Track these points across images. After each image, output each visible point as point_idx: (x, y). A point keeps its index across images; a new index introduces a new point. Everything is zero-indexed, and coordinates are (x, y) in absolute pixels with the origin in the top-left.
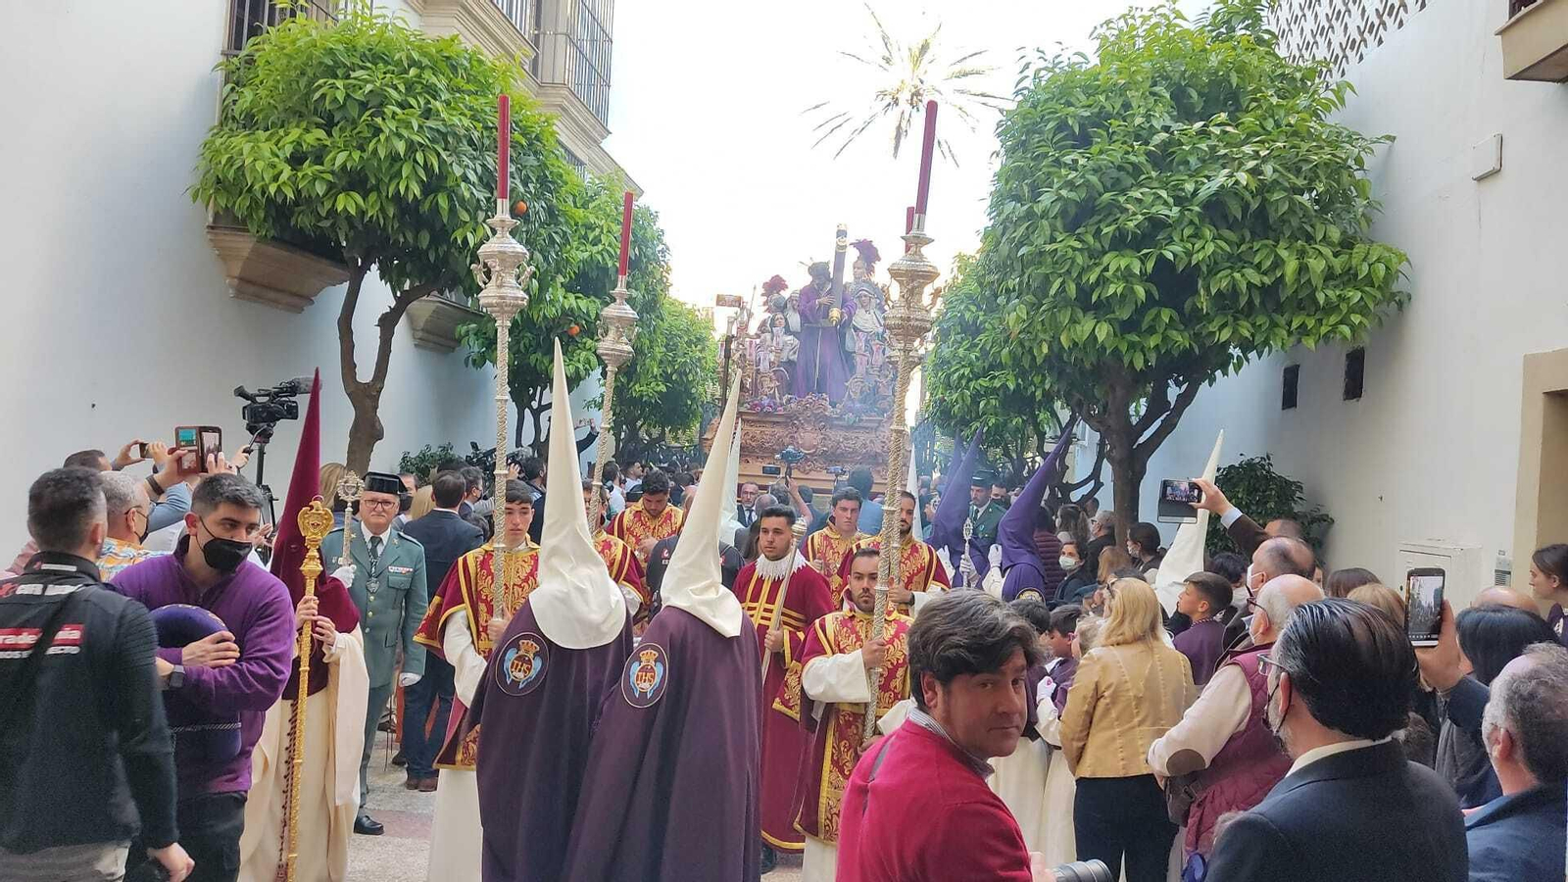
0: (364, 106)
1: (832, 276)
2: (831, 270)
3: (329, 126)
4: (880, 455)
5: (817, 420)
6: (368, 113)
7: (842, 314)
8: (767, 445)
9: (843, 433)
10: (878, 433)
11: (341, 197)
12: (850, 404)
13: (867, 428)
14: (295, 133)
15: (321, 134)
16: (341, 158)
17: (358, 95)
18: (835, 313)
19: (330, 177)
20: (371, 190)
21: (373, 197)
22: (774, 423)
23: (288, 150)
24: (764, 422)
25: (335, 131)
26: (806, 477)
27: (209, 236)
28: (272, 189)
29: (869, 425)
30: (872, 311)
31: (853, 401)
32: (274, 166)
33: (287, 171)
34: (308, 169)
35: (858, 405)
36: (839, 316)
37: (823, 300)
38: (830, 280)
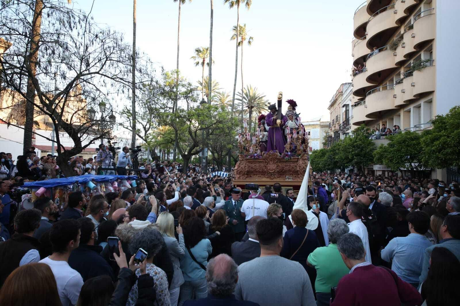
1: (277, 109)
2: (277, 107)
4: (299, 171)
5: (274, 160)
7: (281, 122)
8: (257, 170)
9: (285, 164)
10: (298, 163)
12: (286, 153)
13: (293, 161)
18: (279, 121)
22: (259, 162)
24: (256, 162)
26: (272, 181)
29: (294, 160)
30: (294, 121)
31: (288, 152)
35: (289, 153)
36: (280, 122)
37: (275, 117)
38: (276, 111)
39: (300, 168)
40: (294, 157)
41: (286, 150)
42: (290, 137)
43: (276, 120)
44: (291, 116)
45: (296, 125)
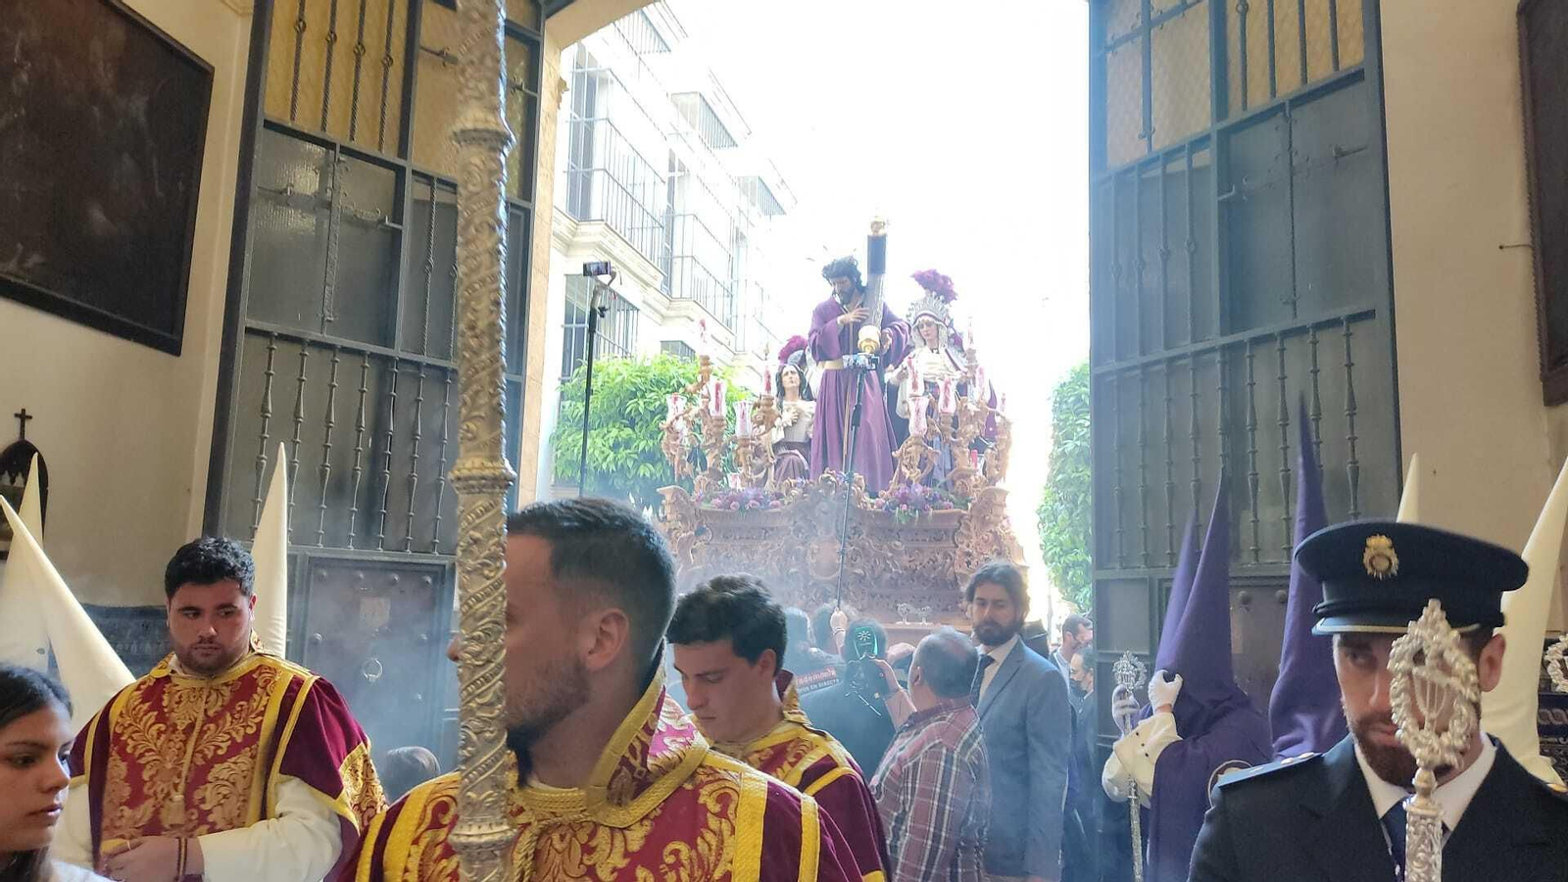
0: (653, 414)
1: (864, 282)
3: (632, 425)
6: (657, 418)
7: (881, 337)
11: (642, 466)
12: (903, 489)
14: (614, 432)
15: (629, 431)
16: (642, 445)
17: (651, 408)
18: (869, 334)
19: (636, 457)
20: (657, 462)
21: (659, 465)
23: (611, 442)
25: (637, 428)
27: (552, 492)
28: (604, 466)
31: (909, 483)
32: (603, 452)
33: (612, 455)
34: (623, 453)
35: (919, 489)
36: (877, 339)
37: (850, 317)
38: (862, 290)
39: (969, 563)
40: (941, 508)
41: (901, 474)
42: (923, 410)
43: (857, 326)
44: (929, 324)
45: (953, 369)
